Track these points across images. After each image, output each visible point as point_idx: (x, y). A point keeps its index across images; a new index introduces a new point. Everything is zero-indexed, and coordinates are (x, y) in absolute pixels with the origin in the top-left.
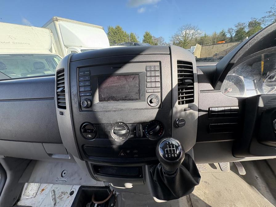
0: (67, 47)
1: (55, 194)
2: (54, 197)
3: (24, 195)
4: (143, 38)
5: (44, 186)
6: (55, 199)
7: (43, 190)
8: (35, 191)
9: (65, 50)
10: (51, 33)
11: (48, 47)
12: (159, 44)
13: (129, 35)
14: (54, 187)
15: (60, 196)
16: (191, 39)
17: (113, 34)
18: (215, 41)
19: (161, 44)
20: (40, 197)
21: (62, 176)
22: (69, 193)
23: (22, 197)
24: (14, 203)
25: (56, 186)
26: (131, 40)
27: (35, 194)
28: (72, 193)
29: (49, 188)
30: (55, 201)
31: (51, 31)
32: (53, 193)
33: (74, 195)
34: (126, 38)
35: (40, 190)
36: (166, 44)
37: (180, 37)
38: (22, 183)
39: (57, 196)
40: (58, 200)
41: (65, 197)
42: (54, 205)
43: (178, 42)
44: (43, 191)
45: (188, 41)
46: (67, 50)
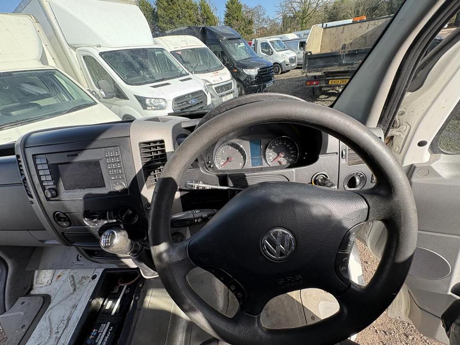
0: (75, 49)
1: (74, 280)
2: (73, 282)
3: (36, 283)
4: (226, 9)
5: (59, 272)
6: (74, 285)
7: (59, 276)
8: (48, 279)
9: (72, 53)
10: (37, 25)
11: (36, 54)
12: (256, 22)
13: (198, 4)
14: (73, 272)
15: (80, 282)
16: (316, 8)
17: (166, 4)
18: (361, 9)
19: (260, 21)
20: (56, 285)
21: (78, 260)
22: (91, 277)
23: (35, 285)
24: (26, 292)
25: (75, 271)
26: (202, 14)
27: (50, 281)
28: (94, 277)
29: (66, 274)
30: (75, 286)
31: (35, 19)
32: (72, 279)
33: (97, 279)
34: (191, 12)
35: (56, 277)
36: (269, 19)
37: (295, 5)
38: (31, 271)
39: (76, 281)
40: (78, 286)
41: (86, 282)
42: (74, 290)
43: (292, 15)
44: (60, 278)
45: (308, 12)
46: (74, 53)
